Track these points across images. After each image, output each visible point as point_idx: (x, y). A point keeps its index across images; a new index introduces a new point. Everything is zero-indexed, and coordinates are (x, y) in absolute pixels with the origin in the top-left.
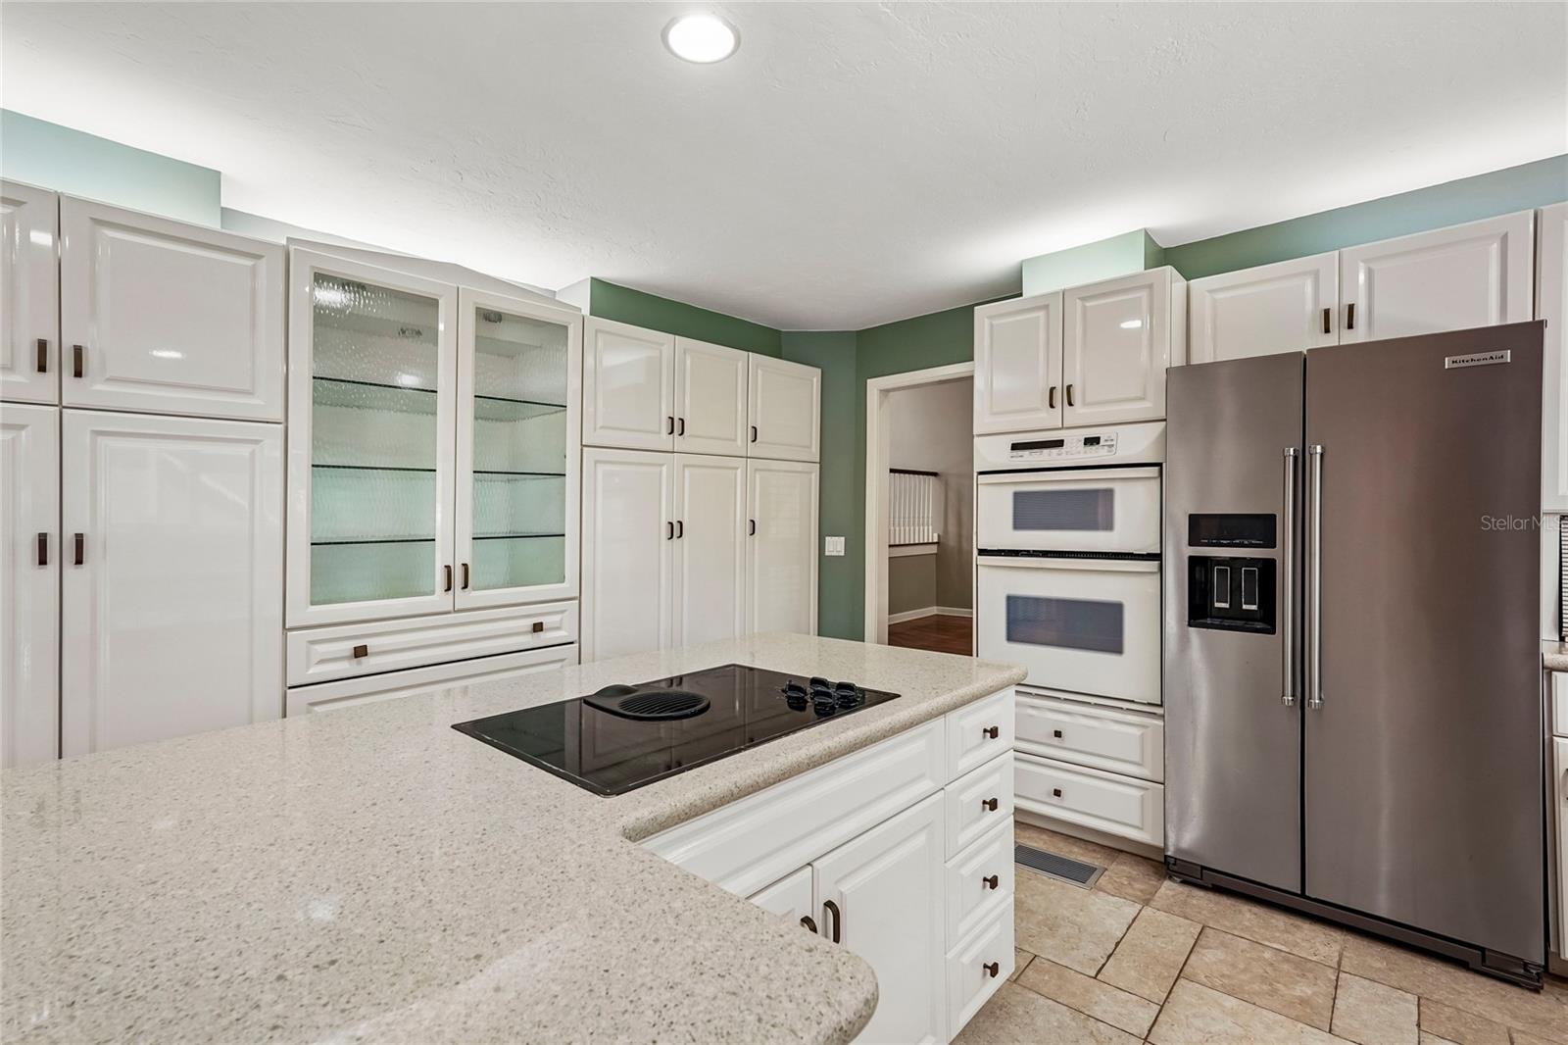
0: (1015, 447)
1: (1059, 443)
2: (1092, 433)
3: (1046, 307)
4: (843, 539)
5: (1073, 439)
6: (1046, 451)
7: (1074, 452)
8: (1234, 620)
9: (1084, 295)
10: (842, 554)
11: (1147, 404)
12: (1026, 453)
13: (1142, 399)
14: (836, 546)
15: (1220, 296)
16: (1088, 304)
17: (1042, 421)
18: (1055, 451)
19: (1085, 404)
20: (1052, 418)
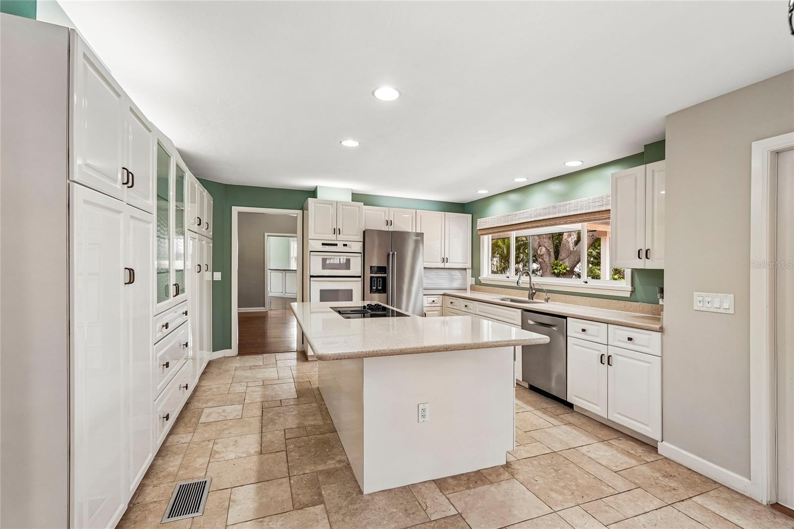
0: (323, 244)
1: (336, 245)
2: (345, 243)
3: (332, 204)
4: (220, 273)
5: (340, 244)
6: (333, 247)
7: (340, 248)
8: (378, 291)
9: (343, 204)
10: (220, 279)
11: (358, 237)
12: (327, 246)
13: (357, 235)
14: (218, 276)
15: (367, 211)
16: (344, 207)
17: (330, 238)
18: (335, 247)
19: (343, 234)
20: (333, 237)
